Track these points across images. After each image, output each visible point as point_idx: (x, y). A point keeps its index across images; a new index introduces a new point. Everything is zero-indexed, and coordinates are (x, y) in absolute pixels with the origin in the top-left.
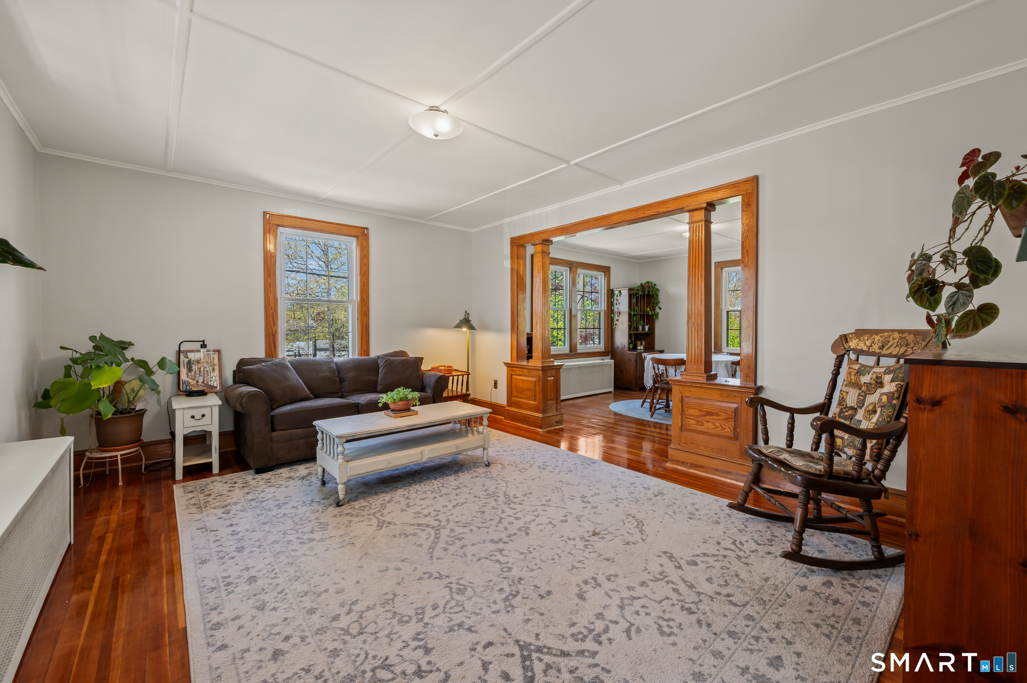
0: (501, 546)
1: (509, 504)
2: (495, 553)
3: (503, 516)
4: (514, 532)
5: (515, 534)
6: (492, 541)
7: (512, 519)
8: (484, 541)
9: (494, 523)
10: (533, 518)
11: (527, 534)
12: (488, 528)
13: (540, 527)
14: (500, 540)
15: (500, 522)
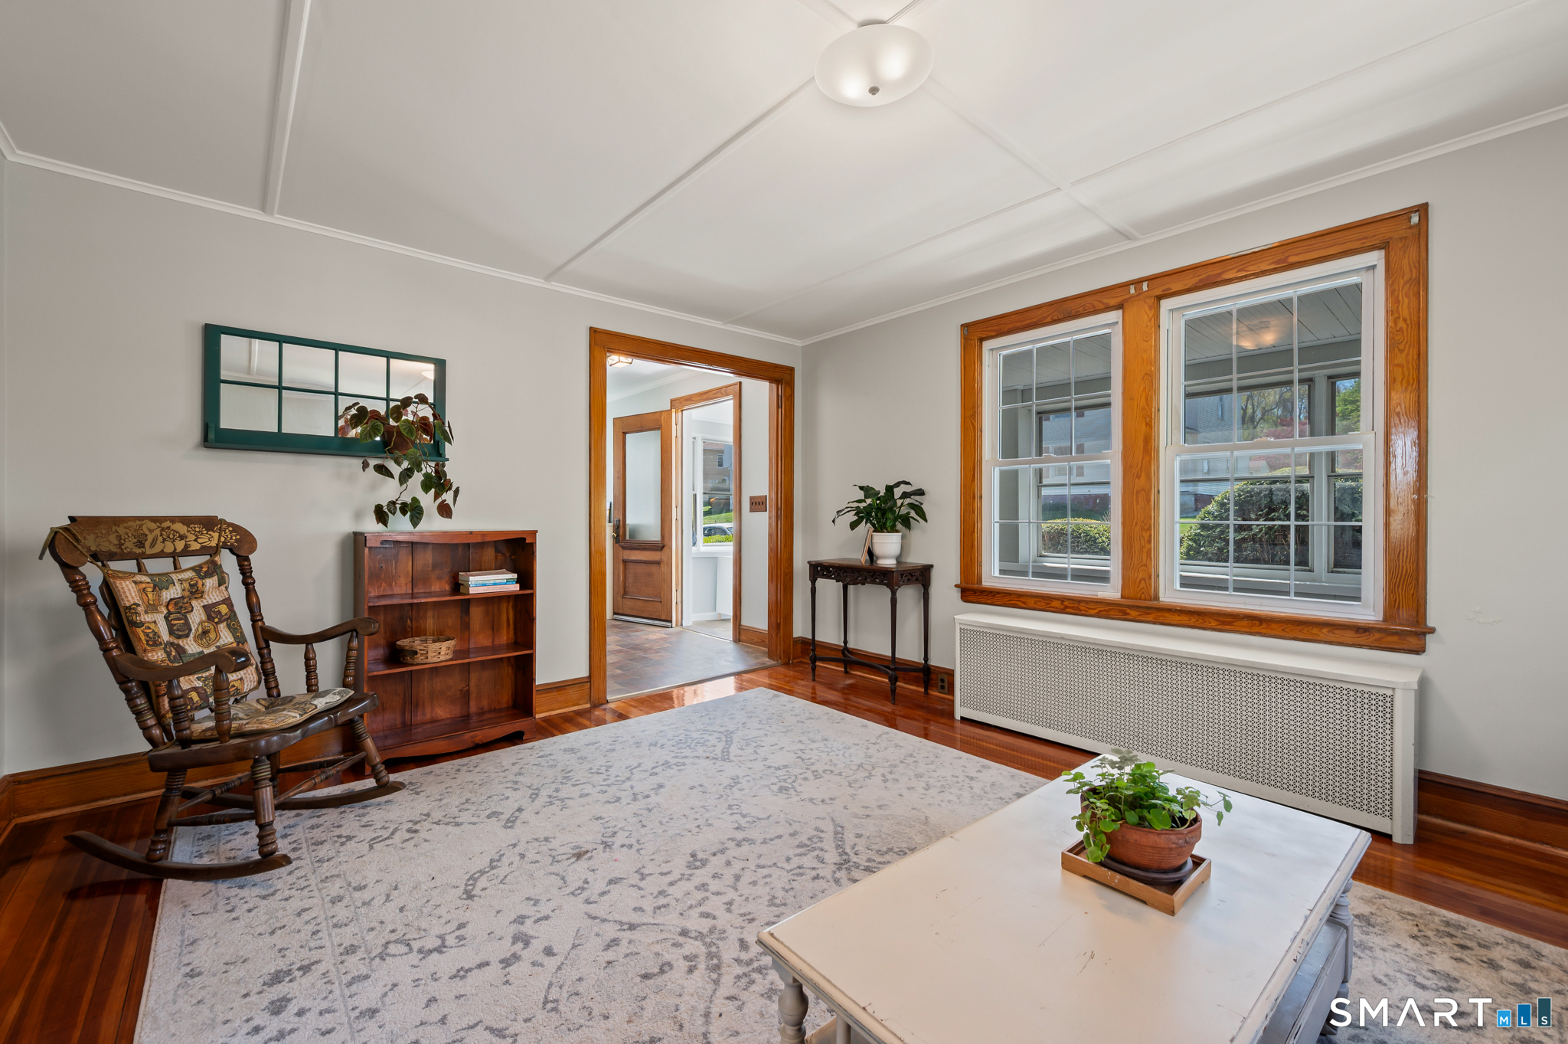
0: (739, 835)
1: (712, 930)
2: (747, 825)
3: (731, 895)
4: (715, 858)
5: (714, 854)
6: (752, 842)
7: (714, 885)
8: (764, 842)
9: (747, 877)
10: (671, 890)
11: (693, 855)
12: (759, 866)
13: (665, 868)
14: (739, 845)
15: (737, 878)
